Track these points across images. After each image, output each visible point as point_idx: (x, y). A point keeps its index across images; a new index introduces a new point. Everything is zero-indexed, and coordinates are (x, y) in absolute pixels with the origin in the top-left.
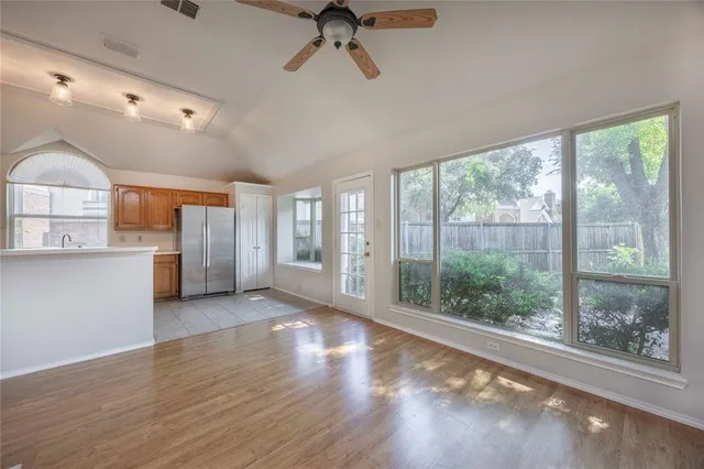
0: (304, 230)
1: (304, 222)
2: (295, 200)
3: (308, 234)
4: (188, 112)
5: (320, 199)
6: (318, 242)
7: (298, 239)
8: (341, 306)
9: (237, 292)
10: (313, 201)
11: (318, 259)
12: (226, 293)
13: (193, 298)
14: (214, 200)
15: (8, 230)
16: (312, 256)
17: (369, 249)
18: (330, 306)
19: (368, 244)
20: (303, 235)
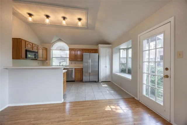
0: (124, 61)
1: (124, 58)
2: (120, 49)
3: (126, 62)
4: (80, 19)
5: (130, 48)
6: (130, 65)
7: (121, 64)
8: (142, 101)
9: (99, 81)
10: (127, 49)
11: (129, 72)
12: (95, 82)
13: (86, 82)
14: (93, 51)
15: (51, 61)
16: (127, 71)
17: (167, 73)
18: (136, 98)
19: (167, 69)
20: (123, 63)
